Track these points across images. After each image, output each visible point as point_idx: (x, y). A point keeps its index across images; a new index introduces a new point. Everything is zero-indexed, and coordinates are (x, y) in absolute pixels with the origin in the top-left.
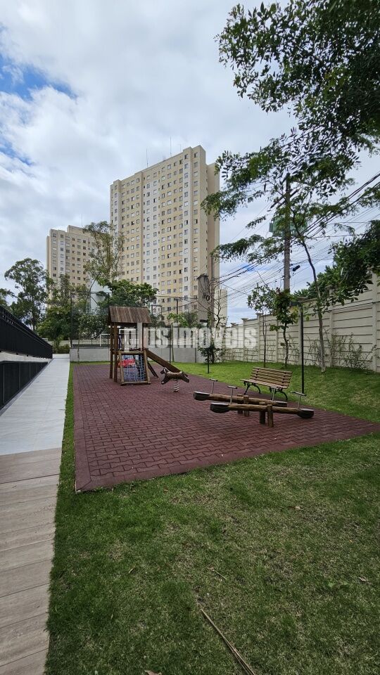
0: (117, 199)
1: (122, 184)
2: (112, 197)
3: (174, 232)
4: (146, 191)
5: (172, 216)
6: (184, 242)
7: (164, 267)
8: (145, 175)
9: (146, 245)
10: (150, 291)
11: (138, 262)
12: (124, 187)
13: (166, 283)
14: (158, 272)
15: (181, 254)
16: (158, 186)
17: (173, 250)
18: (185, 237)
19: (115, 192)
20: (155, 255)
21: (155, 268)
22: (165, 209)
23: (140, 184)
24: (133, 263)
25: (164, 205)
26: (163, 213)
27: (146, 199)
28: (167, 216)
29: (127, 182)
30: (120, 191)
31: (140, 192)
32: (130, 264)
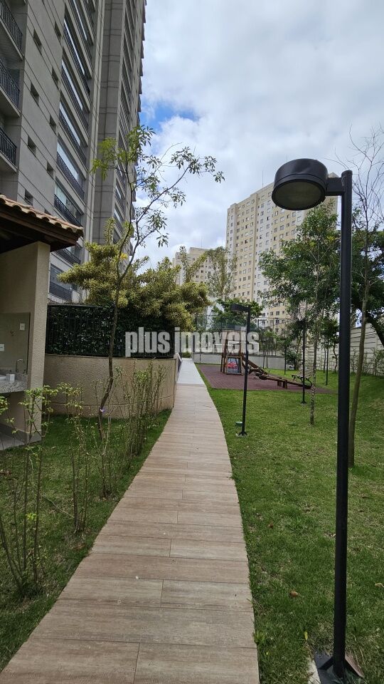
0: (233, 221)
1: (238, 206)
2: (228, 222)
4: (260, 211)
5: (284, 232)
8: (260, 196)
10: (257, 308)
11: (249, 278)
12: (240, 209)
19: (231, 214)
22: (278, 226)
23: (254, 205)
24: (244, 279)
25: (277, 222)
26: (276, 230)
27: (259, 218)
28: (279, 232)
29: (243, 204)
30: (236, 213)
31: (254, 212)
32: (242, 279)
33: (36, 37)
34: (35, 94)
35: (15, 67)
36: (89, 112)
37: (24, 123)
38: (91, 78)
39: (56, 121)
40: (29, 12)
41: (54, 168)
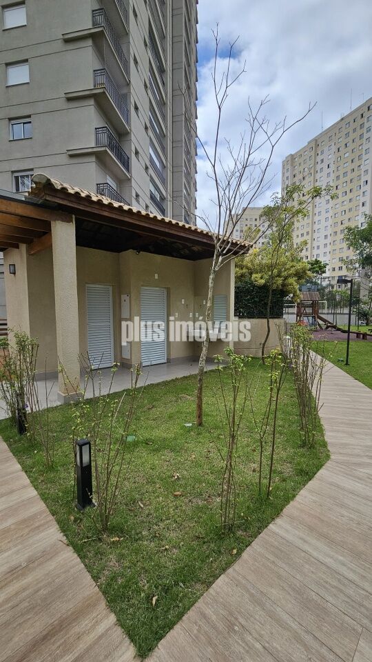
0: (288, 174)
1: (295, 157)
2: (283, 174)
3: (349, 196)
4: (319, 159)
5: (348, 178)
6: (361, 204)
7: (336, 235)
8: (319, 142)
9: (317, 214)
10: (320, 266)
11: (308, 233)
12: (296, 160)
13: (337, 252)
14: (329, 240)
15: (356, 218)
16: (334, 148)
17: (348, 215)
18: (362, 200)
19: (286, 167)
20: (326, 224)
21: (326, 237)
22: (341, 173)
23: (313, 153)
24: (302, 235)
25: (339, 168)
26: (338, 177)
27: (319, 167)
28: (342, 179)
29: (300, 154)
30: (292, 165)
31: (312, 161)
32: (300, 236)
33: (135, 60)
34: (136, 108)
35: (124, 91)
36: (164, 104)
37: (133, 137)
38: (164, 71)
39: (148, 125)
40: (131, 41)
41: (149, 166)
